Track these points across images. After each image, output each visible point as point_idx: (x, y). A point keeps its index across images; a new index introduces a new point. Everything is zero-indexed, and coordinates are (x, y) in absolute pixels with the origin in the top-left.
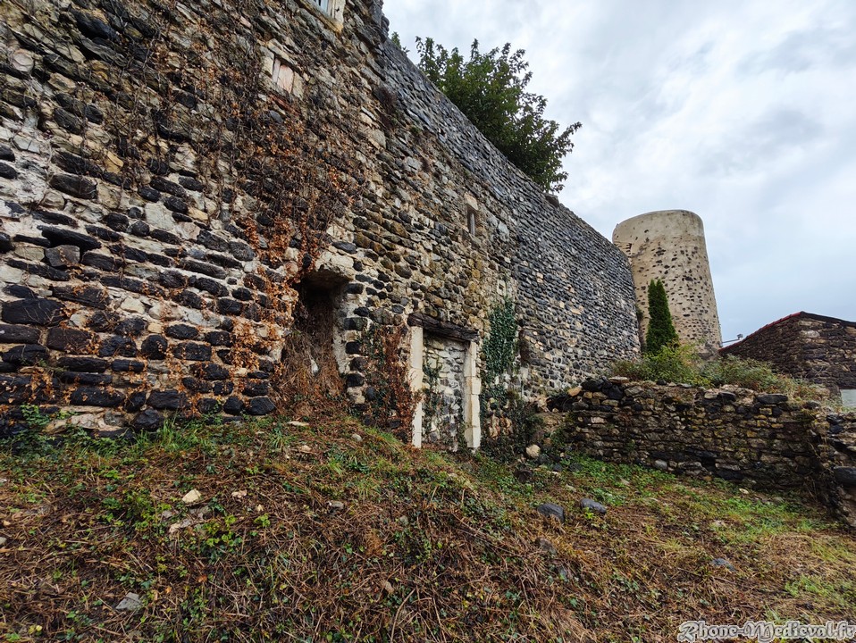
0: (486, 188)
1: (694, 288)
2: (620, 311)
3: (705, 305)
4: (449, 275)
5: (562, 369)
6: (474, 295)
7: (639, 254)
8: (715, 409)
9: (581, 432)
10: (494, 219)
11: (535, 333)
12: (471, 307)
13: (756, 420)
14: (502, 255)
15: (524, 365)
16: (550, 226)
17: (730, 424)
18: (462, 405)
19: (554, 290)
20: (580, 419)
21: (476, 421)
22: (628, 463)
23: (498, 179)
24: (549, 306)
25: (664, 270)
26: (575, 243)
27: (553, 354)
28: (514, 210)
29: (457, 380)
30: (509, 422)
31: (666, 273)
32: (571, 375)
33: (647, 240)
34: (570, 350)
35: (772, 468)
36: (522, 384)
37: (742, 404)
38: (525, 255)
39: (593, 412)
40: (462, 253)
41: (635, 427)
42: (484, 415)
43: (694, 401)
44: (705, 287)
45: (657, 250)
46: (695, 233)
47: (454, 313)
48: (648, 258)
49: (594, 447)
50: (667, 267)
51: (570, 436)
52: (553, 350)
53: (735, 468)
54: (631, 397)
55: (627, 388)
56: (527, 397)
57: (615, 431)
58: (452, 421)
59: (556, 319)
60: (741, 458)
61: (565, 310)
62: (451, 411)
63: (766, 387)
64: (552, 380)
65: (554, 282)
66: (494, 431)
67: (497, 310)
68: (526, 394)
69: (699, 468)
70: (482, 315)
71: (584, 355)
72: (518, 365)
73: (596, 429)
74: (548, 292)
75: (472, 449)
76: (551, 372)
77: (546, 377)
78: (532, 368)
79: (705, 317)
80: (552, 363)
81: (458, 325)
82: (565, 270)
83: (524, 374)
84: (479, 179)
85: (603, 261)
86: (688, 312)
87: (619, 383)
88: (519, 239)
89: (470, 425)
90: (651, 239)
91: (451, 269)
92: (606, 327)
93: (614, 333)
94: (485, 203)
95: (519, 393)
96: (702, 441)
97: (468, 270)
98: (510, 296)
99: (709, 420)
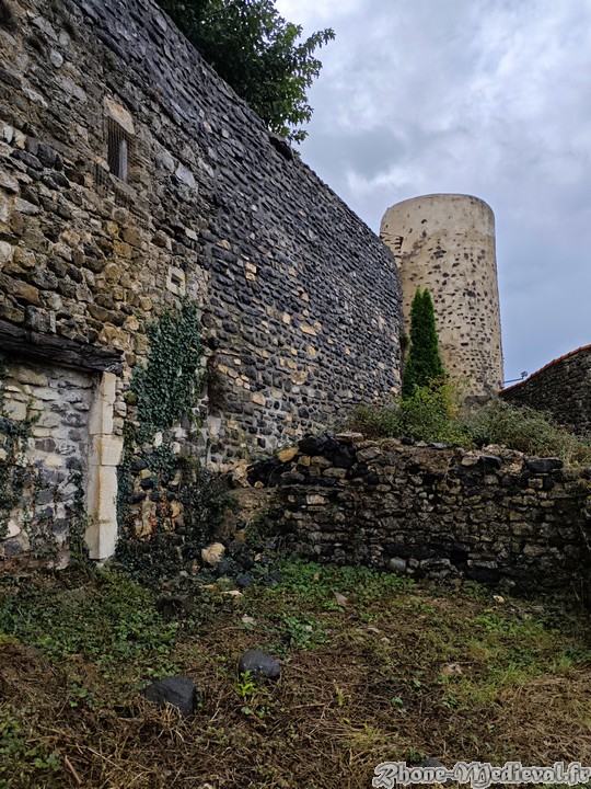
0: (153, 98)
1: (476, 307)
2: (376, 334)
3: (488, 331)
4: (60, 246)
5: (280, 418)
6: (117, 288)
7: (412, 254)
8: (473, 481)
9: (292, 518)
10: (167, 158)
11: (237, 361)
12: (106, 309)
13: (523, 495)
14: (181, 225)
15: (213, 413)
16: (273, 189)
17: (491, 502)
18: (83, 485)
19: (275, 294)
20: (291, 499)
21: (108, 510)
22: (353, 564)
23: (180, 87)
24: (265, 319)
25: (442, 280)
26: (315, 224)
27: (266, 395)
28: (210, 150)
29: (75, 440)
30: (176, 507)
31: (445, 283)
32: (295, 427)
33: (424, 234)
34: (295, 389)
35: (536, 563)
36: (208, 444)
37: (508, 473)
38: (226, 231)
39: (310, 487)
40: (91, 207)
41: (366, 509)
42: (126, 499)
43: (448, 468)
44: (490, 306)
45: (435, 250)
46: (483, 230)
47: (68, 317)
48: (423, 261)
49: (308, 540)
50: (446, 275)
51: (275, 524)
52: (268, 388)
53: (492, 565)
54: (363, 465)
55: (359, 449)
56: (215, 465)
57: (340, 517)
58: (61, 515)
59: (275, 341)
60: (500, 552)
61: (291, 328)
62: (58, 497)
63: (540, 447)
64: (262, 437)
65: (275, 282)
66: (144, 526)
67: (165, 319)
68: (214, 460)
69: (447, 567)
70: (134, 326)
71: (318, 396)
72: (202, 413)
73: (313, 513)
74: (264, 297)
75: (98, 560)
76: (261, 424)
77: (253, 431)
78: (229, 418)
79: (487, 347)
80: (264, 409)
81: (75, 340)
82: (295, 264)
83: (214, 427)
84: (137, 77)
85: (357, 256)
86: (466, 340)
87: (348, 442)
88: (216, 202)
89: (96, 521)
90: (429, 233)
91: (65, 234)
92: (354, 356)
93: (365, 365)
94: (149, 123)
95: (202, 460)
96: (454, 528)
97: (104, 241)
98: (194, 296)
99: (465, 496)
